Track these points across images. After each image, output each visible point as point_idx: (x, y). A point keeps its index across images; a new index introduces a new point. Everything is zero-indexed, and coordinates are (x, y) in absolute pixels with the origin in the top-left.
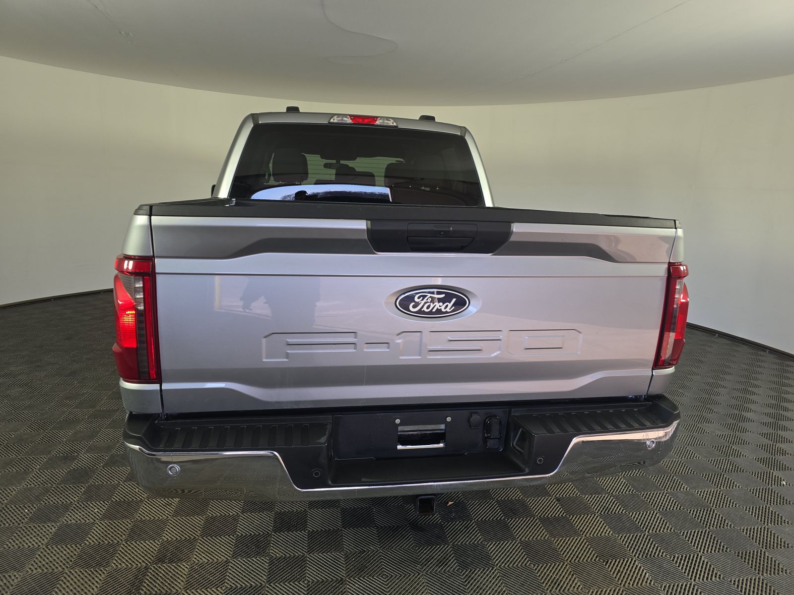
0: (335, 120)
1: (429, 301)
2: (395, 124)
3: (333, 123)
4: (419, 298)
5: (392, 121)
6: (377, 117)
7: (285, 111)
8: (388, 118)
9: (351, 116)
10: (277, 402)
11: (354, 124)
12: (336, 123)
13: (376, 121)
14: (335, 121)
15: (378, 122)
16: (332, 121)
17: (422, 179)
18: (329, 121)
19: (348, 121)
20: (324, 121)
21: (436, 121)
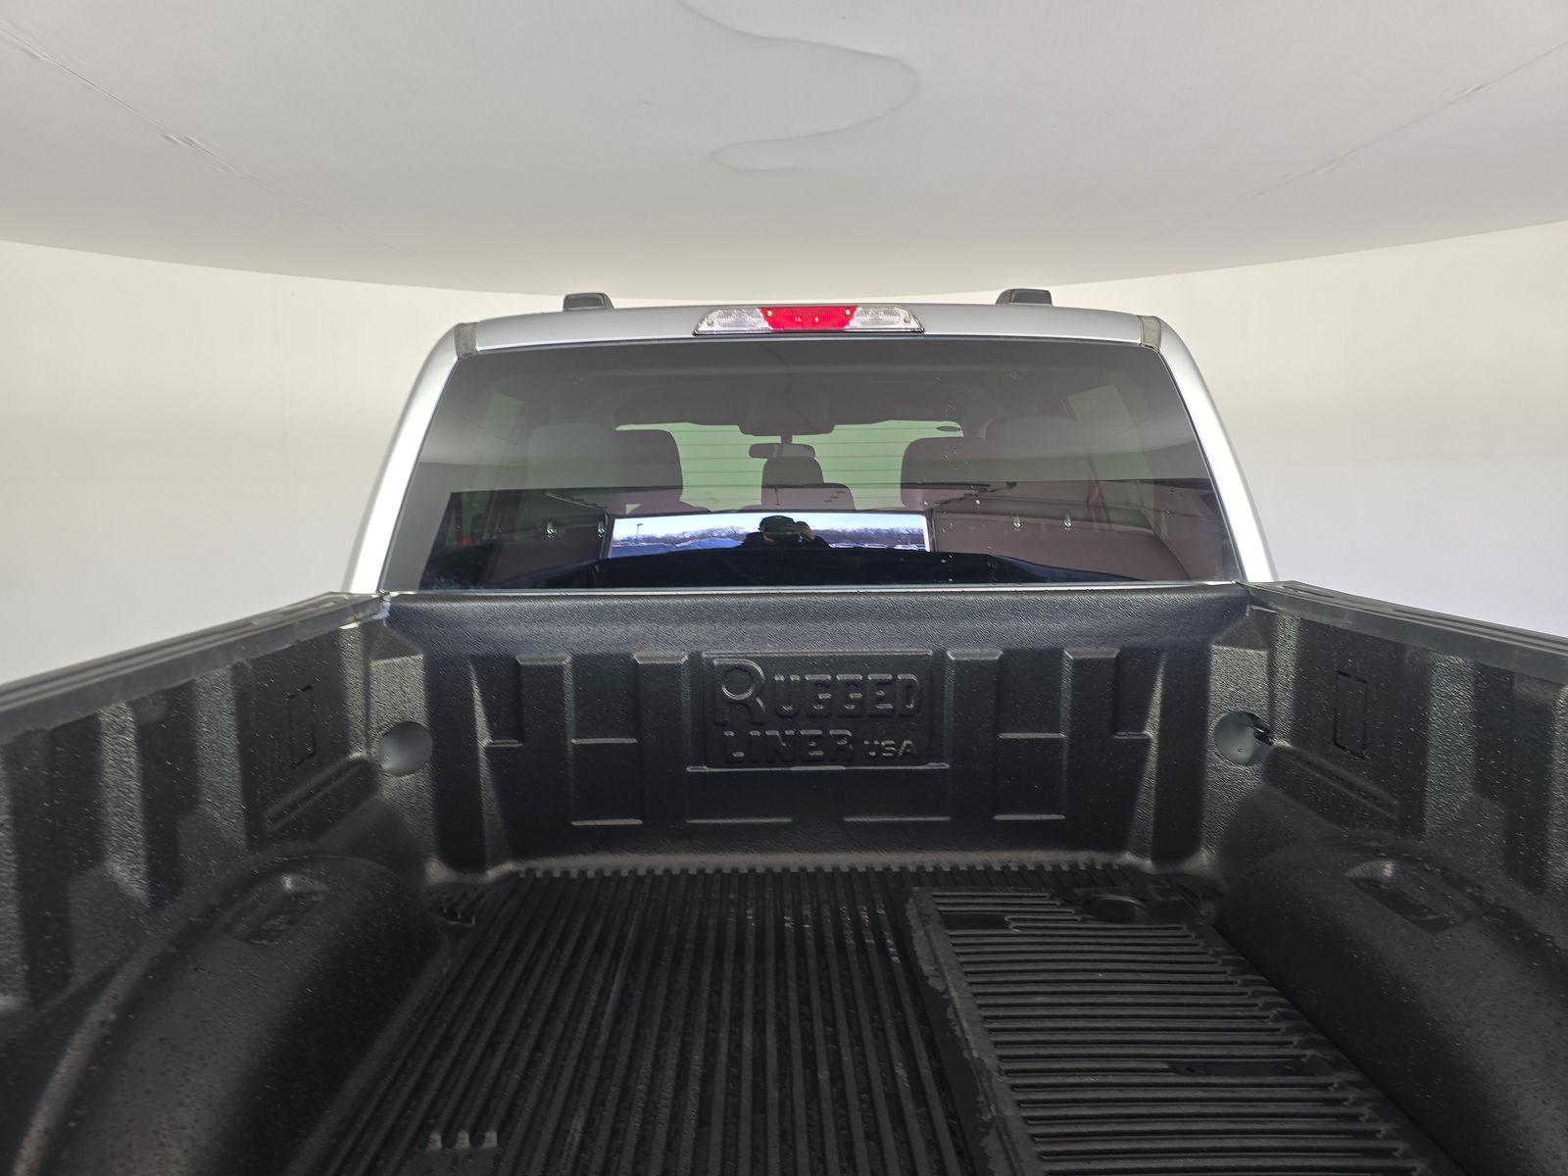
0: (716, 325)
2: (914, 325)
3: (711, 335)
5: (903, 313)
6: (853, 308)
7: (560, 308)
8: (888, 309)
9: (764, 309)
11: (778, 333)
12: (719, 335)
13: (851, 316)
14: (716, 328)
15: (856, 323)
16: (704, 328)
17: (1011, 485)
18: (698, 327)
19: (761, 324)
20: (681, 332)
21: (1055, 303)
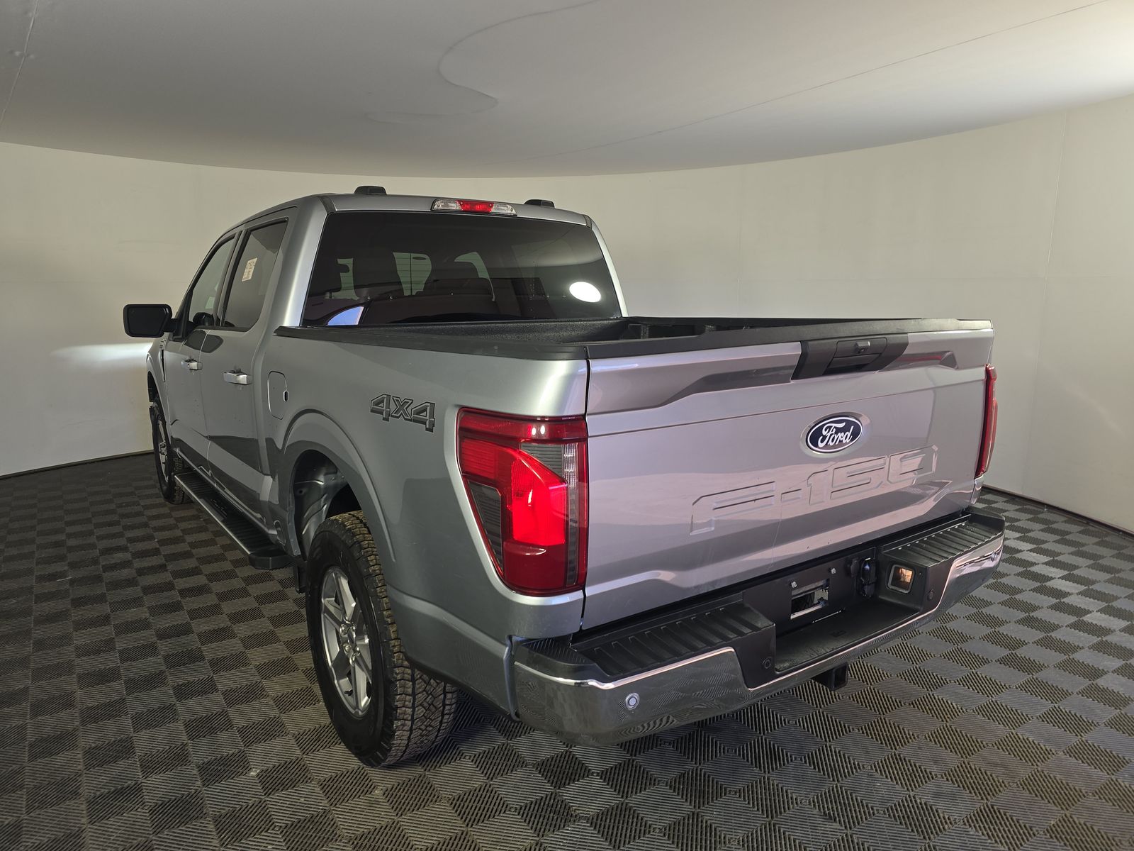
0: (439, 206)
1: (834, 432)
2: (514, 212)
3: (437, 210)
4: (826, 430)
5: (510, 207)
6: (492, 203)
8: (505, 204)
9: (459, 201)
10: (696, 587)
11: (464, 211)
12: (442, 211)
13: (491, 207)
14: (440, 208)
15: (493, 210)
16: (435, 207)
18: (432, 207)
19: (455, 207)
20: (426, 209)
21: (555, 207)
